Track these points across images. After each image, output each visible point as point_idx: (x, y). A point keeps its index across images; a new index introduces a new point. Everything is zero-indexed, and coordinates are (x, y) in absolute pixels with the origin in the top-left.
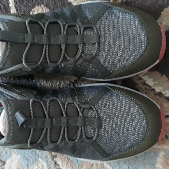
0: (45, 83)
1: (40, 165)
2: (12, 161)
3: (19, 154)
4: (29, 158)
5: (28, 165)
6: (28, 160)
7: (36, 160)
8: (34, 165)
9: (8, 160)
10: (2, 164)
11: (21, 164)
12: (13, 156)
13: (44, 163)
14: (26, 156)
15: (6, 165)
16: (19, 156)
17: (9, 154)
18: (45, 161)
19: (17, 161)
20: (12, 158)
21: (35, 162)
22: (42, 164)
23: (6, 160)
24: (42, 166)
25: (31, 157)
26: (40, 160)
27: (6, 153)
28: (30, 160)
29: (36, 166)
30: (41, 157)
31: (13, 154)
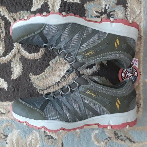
0: (39, 83)
1: (34, 135)
2: (13, 134)
3: (19, 129)
4: (26, 131)
5: (25, 135)
6: (26, 132)
7: (31, 131)
8: (30, 135)
9: (10, 134)
10: (5, 137)
11: (20, 136)
12: (14, 131)
13: (37, 133)
14: (24, 130)
15: (8, 138)
16: (19, 131)
17: (11, 130)
18: (37, 132)
19: (17, 134)
20: (13, 132)
21: (30, 133)
22: (35, 134)
23: (9, 134)
24: (35, 135)
25: (27, 130)
26: (34, 131)
27: (9, 129)
28: (27, 132)
29: (31, 135)
30: (35, 130)
31: (14, 129)
